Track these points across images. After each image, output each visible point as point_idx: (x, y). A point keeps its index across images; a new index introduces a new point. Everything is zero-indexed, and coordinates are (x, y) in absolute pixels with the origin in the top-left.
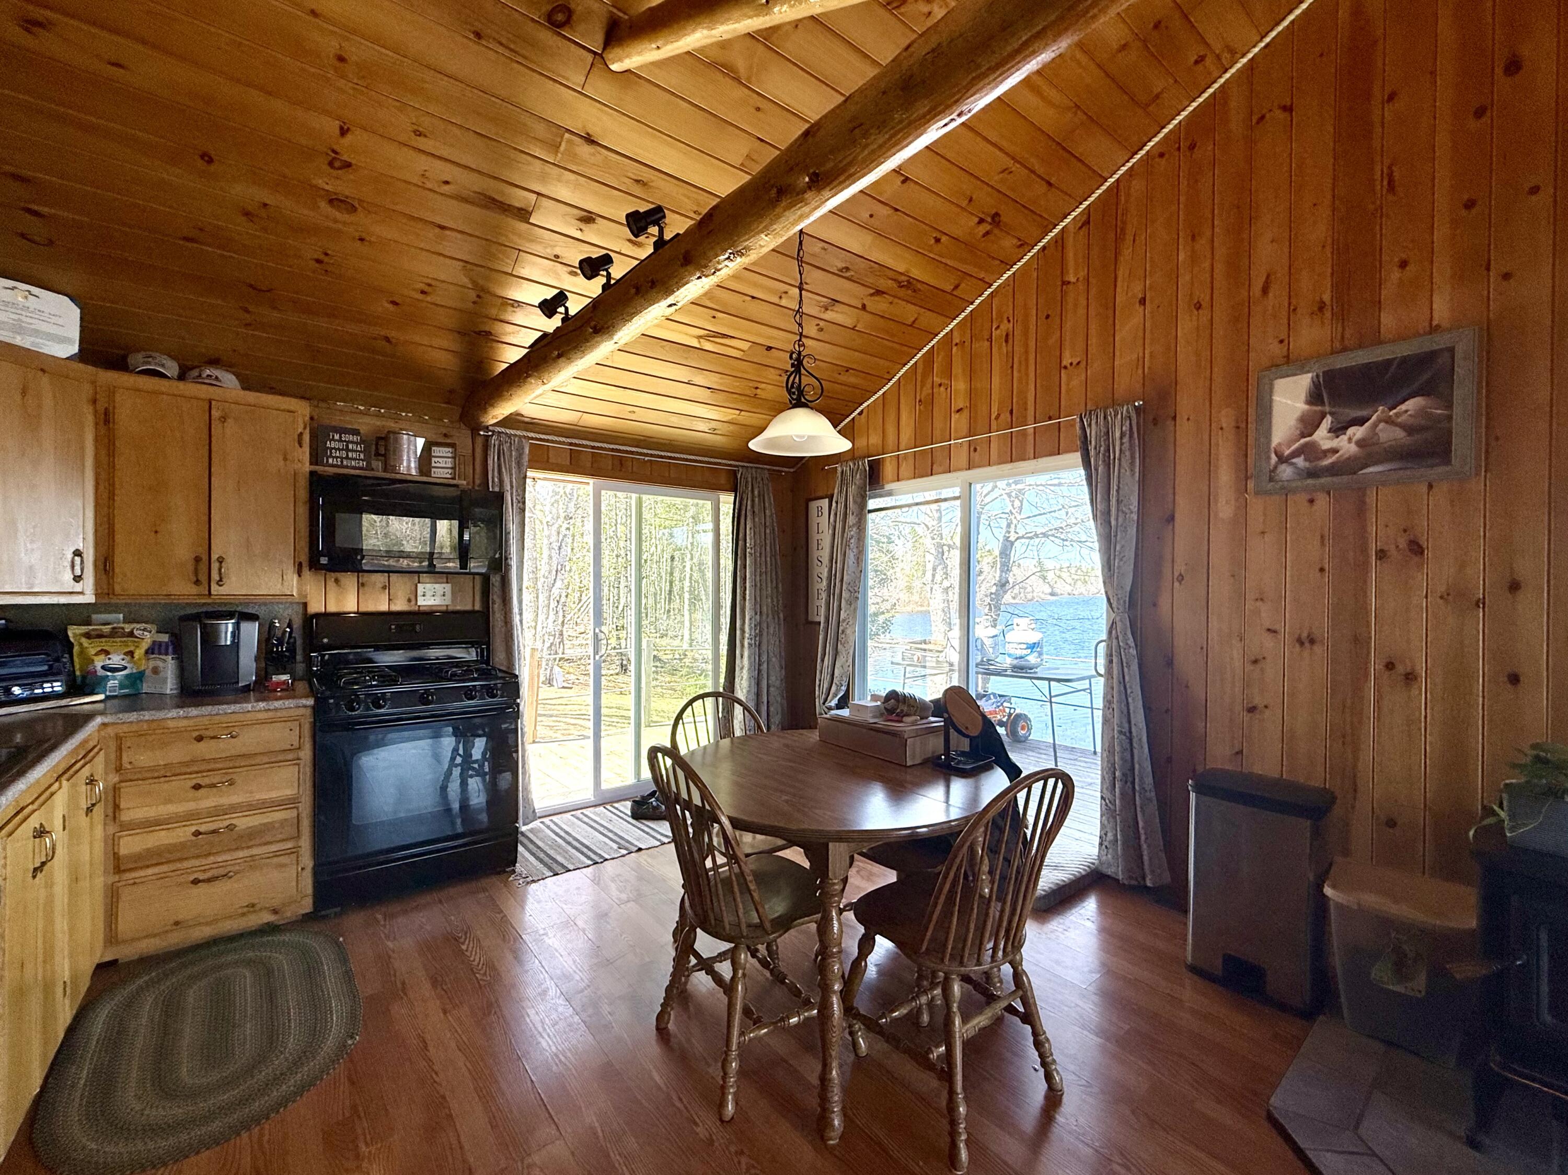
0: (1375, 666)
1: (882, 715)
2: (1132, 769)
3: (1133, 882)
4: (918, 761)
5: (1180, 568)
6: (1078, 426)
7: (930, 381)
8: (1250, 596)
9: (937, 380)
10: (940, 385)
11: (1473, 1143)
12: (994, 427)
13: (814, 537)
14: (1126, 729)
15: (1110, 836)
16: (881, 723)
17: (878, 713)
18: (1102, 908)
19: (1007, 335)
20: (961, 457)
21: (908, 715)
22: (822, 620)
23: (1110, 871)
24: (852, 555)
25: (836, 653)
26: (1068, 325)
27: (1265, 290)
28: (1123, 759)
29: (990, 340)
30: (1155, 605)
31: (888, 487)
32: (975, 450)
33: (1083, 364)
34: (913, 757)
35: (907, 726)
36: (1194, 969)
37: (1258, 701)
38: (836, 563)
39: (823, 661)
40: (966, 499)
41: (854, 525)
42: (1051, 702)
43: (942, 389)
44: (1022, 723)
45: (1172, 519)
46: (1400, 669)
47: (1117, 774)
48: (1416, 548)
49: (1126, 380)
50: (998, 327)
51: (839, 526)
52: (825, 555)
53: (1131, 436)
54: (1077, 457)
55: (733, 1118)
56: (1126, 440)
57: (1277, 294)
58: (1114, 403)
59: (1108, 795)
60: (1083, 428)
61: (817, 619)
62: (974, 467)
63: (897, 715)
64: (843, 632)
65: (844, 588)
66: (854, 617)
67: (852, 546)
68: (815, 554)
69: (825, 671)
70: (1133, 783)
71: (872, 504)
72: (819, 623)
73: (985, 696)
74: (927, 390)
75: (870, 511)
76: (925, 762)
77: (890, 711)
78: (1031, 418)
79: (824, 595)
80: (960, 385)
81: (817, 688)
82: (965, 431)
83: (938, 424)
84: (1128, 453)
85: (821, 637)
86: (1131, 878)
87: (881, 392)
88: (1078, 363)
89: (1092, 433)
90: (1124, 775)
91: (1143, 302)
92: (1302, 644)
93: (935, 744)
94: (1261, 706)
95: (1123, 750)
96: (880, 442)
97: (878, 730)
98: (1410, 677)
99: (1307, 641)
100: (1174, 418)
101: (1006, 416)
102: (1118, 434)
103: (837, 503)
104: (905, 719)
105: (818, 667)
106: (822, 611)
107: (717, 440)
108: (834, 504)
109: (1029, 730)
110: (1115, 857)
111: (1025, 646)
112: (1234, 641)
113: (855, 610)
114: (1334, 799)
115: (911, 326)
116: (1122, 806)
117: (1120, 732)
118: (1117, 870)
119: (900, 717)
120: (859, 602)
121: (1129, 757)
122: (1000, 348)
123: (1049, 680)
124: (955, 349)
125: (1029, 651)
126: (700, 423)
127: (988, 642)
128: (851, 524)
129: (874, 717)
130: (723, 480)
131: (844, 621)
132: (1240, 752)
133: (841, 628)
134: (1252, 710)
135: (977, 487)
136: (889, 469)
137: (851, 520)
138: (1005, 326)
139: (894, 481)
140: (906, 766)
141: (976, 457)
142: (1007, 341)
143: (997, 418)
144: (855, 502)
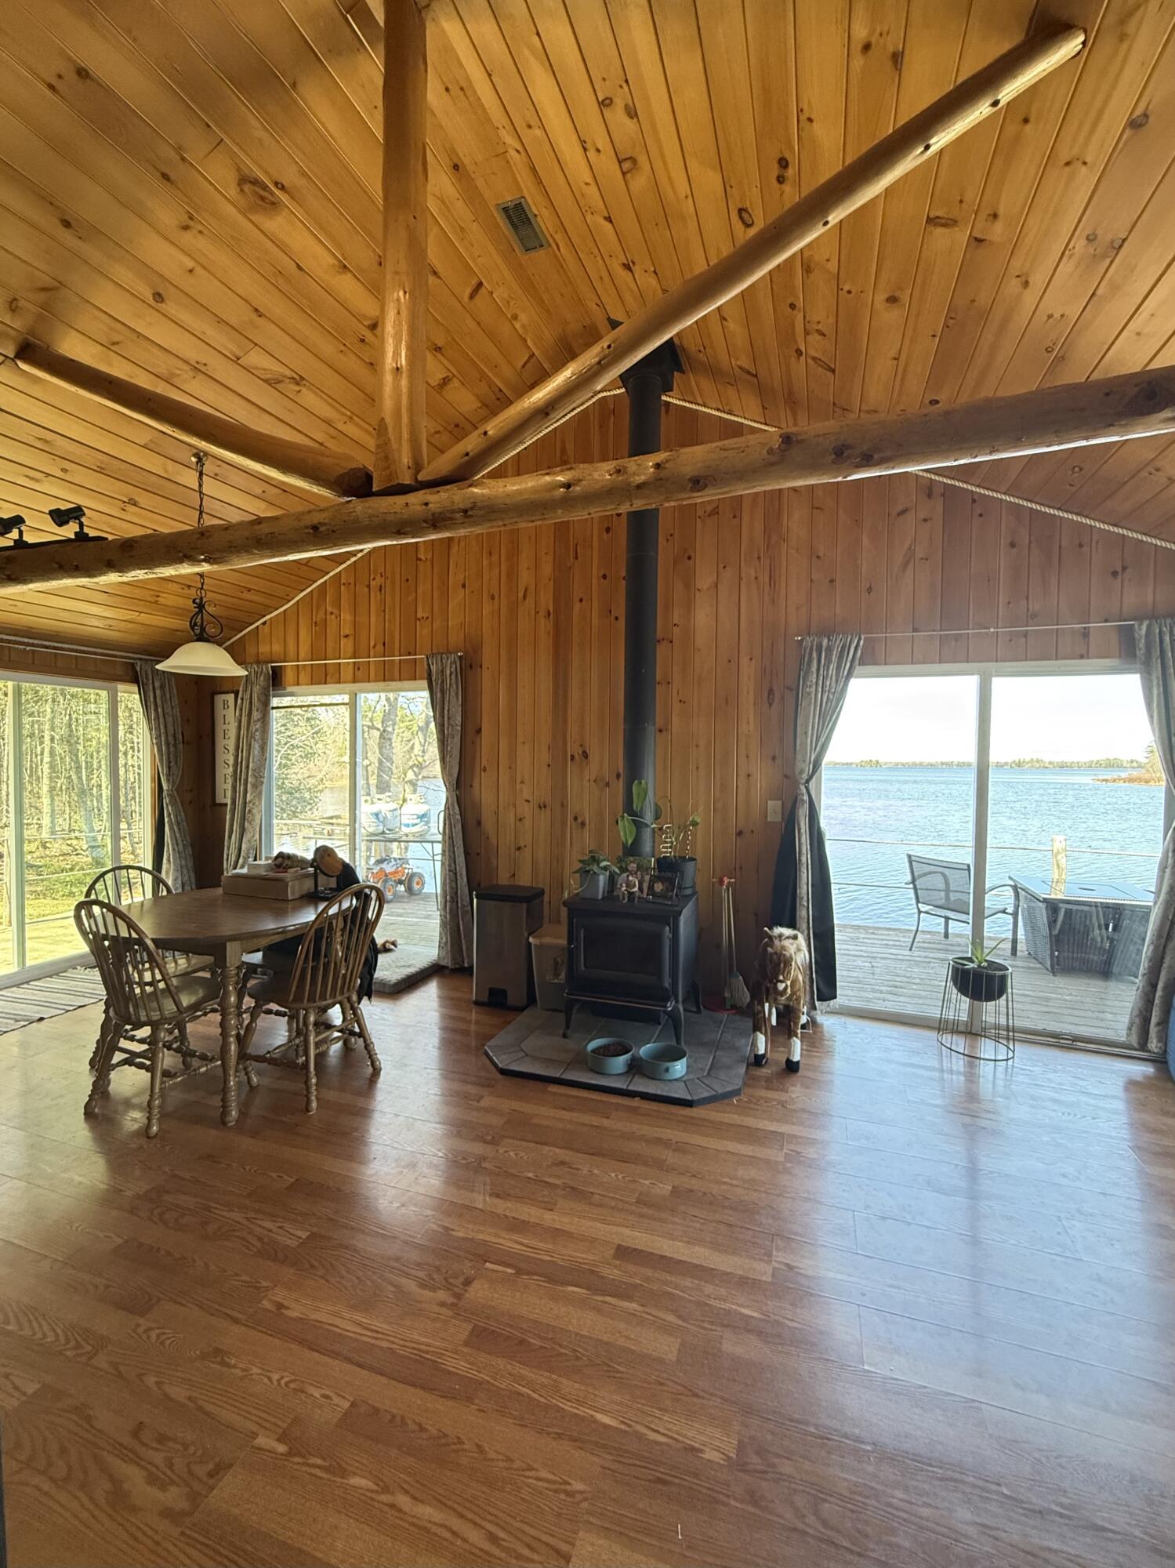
0: (570, 818)
1: (272, 869)
2: (456, 893)
3: (457, 966)
4: (297, 896)
5: (484, 763)
6: (425, 663)
7: (323, 608)
8: (518, 781)
9: (329, 609)
10: (332, 613)
11: (565, 1036)
12: (372, 654)
13: (220, 728)
14: (453, 868)
15: (444, 940)
16: (271, 874)
17: (269, 867)
18: (440, 987)
19: (381, 587)
20: (347, 673)
21: (291, 867)
22: (229, 801)
23: (443, 963)
24: (257, 746)
25: (243, 830)
26: (420, 591)
27: (525, 597)
28: (451, 888)
29: (369, 586)
30: (471, 786)
31: (290, 689)
32: (359, 669)
33: (430, 618)
34: (293, 893)
35: (288, 875)
36: (476, 1003)
37: (522, 844)
38: (242, 752)
39: (230, 837)
40: (353, 705)
41: (259, 720)
42: (434, 860)
43: (333, 617)
44: (416, 879)
45: (479, 731)
46: (579, 820)
47: (448, 897)
48: (585, 755)
49: (455, 638)
50: (374, 579)
51: (244, 720)
52: (231, 744)
53: (457, 675)
54: (425, 683)
55: (157, 1134)
56: (453, 677)
57: (530, 600)
58: (448, 652)
59: (443, 913)
60: (429, 665)
61: (223, 801)
62: (358, 682)
63: (284, 868)
64: (250, 811)
65: (250, 773)
66: (260, 799)
67: (257, 738)
68: (220, 743)
69: (232, 846)
70: (457, 902)
71: (275, 702)
72: (226, 804)
73: (386, 860)
74: (321, 615)
75: (273, 708)
76: (302, 897)
77: (278, 866)
78: (397, 652)
79: (230, 781)
80: (346, 616)
81: (225, 862)
82: (350, 655)
83: (330, 644)
84: (454, 686)
85: (228, 817)
86: (456, 963)
87: (282, 609)
88: (427, 618)
89: (434, 668)
90: (451, 898)
91: (464, 586)
92: (540, 807)
93: (309, 885)
94: (522, 846)
95: (451, 881)
96: (282, 650)
97: (269, 879)
98: (583, 824)
99: (542, 806)
100: (481, 667)
101: (380, 647)
102: (448, 673)
103: (242, 699)
104: (289, 870)
105: (226, 843)
106: (229, 794)
107: (113, 635)
108: (239, 701)
109: (423, 884)
110: (447, 953)
111: (415, 817)
112: (511, 807)
113: (260, 793)
114: (542, 893)
115: (305, 565)
116: (451, 918)
117: (450, 871)
118: (447, 962)
119: (286, 869)
120: (264, 786)
121: (454, 886)
122: (376, 595)
123: (432, 842)
124: (342, 587)
125: (419, 820)
126: (93, 620)
127: (389, 815)
128: (256, 718)
129: (267, 871)
130: (119, 671)
131: (250, 802)
132: (514, 875)
133: (247, 809)
134: (519, 849)
135: (362, 697)
136: (289, 676)
137: (256, 715)
138: (379, 580)
139: (294, 685)
140: (288, 901)
141: (359, 674)
142: (380, 590)
143: (374, 647)
144: (259, 700)
